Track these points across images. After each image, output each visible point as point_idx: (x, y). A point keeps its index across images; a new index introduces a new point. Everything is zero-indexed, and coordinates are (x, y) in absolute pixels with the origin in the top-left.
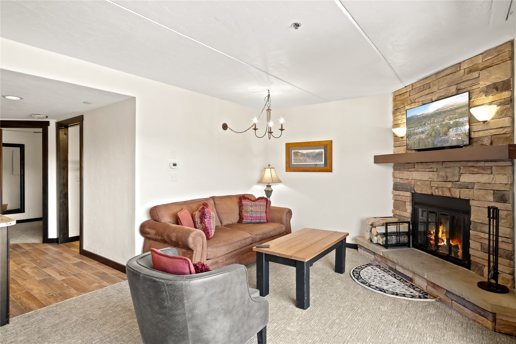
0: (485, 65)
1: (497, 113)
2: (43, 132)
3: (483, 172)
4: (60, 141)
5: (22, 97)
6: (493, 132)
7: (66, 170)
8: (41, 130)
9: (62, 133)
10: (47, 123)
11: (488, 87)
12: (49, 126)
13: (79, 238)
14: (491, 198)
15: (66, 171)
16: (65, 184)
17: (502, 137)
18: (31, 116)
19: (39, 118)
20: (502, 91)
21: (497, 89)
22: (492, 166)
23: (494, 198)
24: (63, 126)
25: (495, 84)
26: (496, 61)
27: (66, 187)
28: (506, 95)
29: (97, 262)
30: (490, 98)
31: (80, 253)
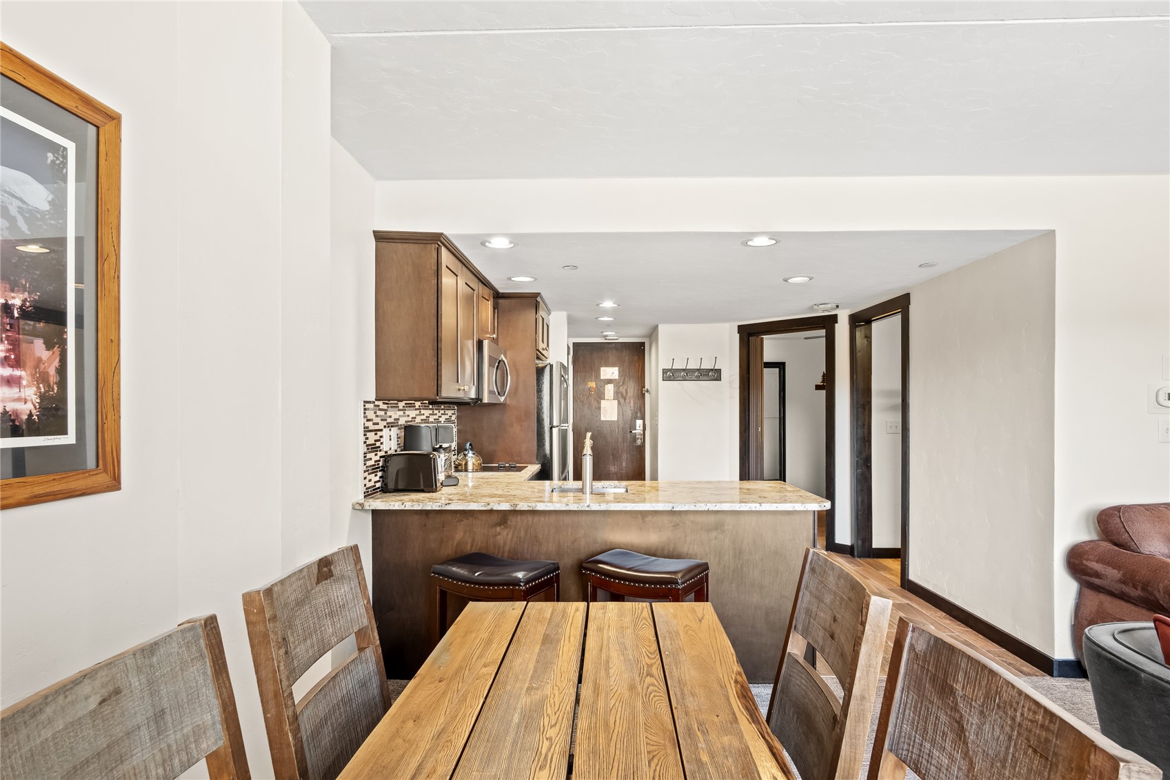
2: (826, 336)
4: (857, 351)
5: (813, 275)
7: (867, 409)
8: (823, 332)
9: (859, 334)
10: (833, 319)
12: (837, 323)
13: (899, 554)
15: (867, 413)
16: (866, 439)
18: (811, 309)
19: (824, 311)
24: (861, 320)
27: (867, 444)
29: (944, 614)
31: (902, 586)
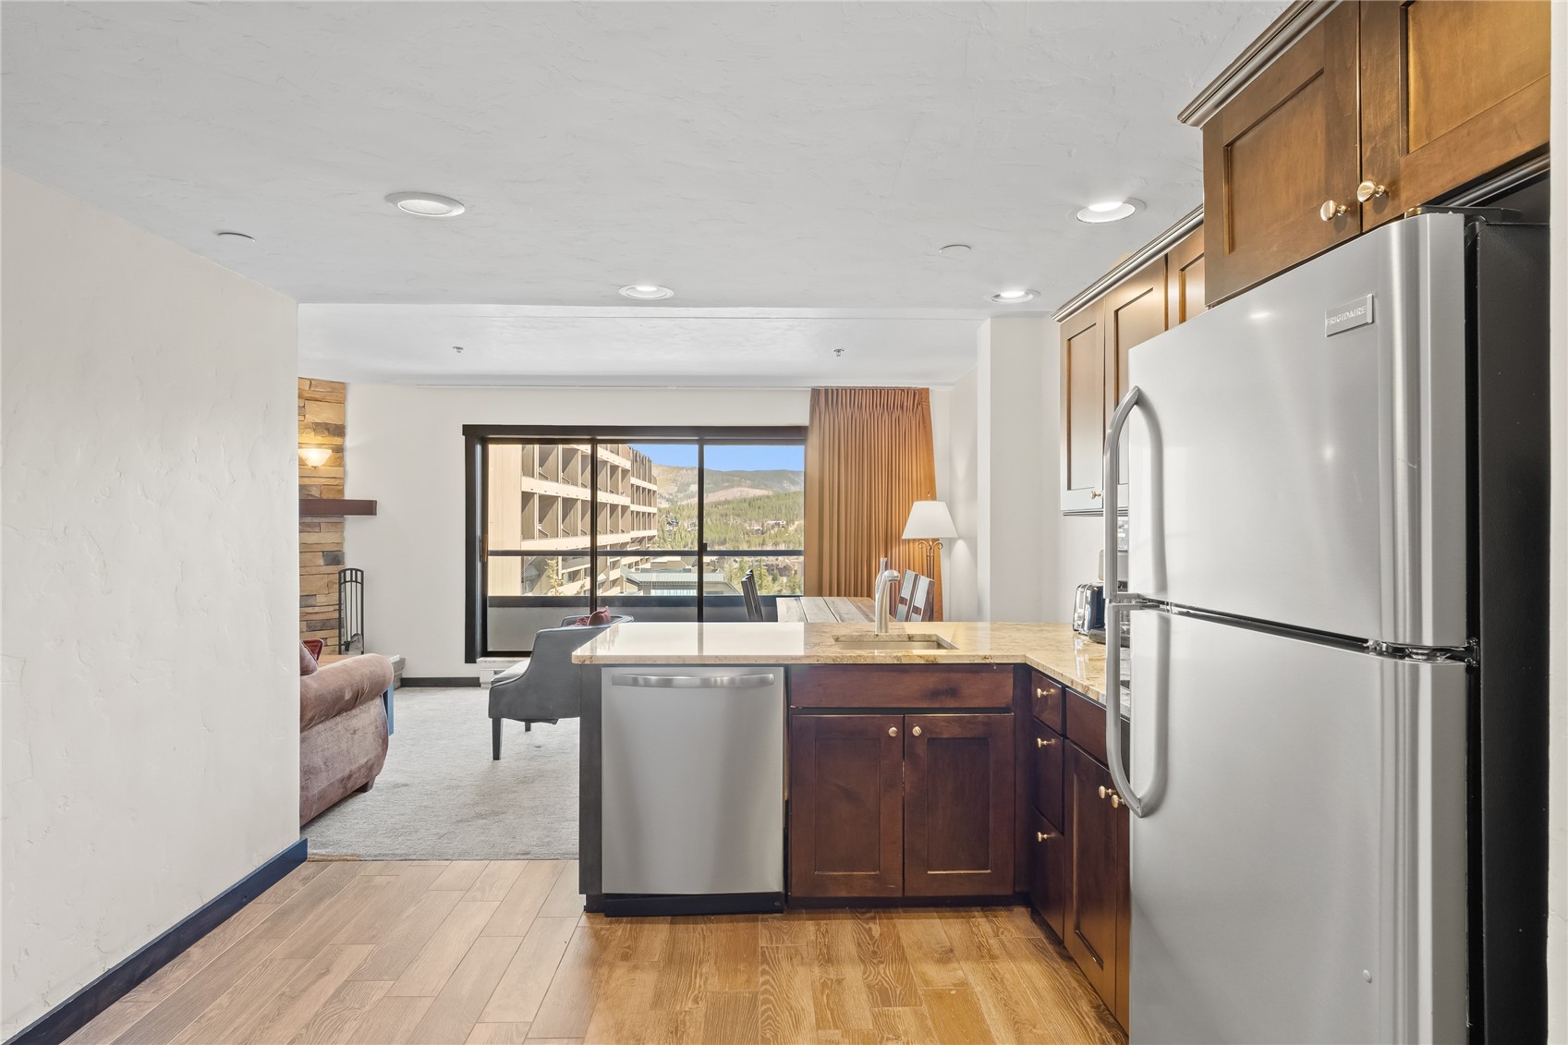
0: (313, 396)
1: (329, 459)
3: (309, 529)
6: (323, 481)
11: (317, 424)
14: (321, 562)
17: (333, 489)
20: (334, 435)
21: (328, 430)
22: (320, 523)
23: (325, 561)
25: (327, 424)
26: (328, 398)
28: (337, 441)
30: (319, 439)
